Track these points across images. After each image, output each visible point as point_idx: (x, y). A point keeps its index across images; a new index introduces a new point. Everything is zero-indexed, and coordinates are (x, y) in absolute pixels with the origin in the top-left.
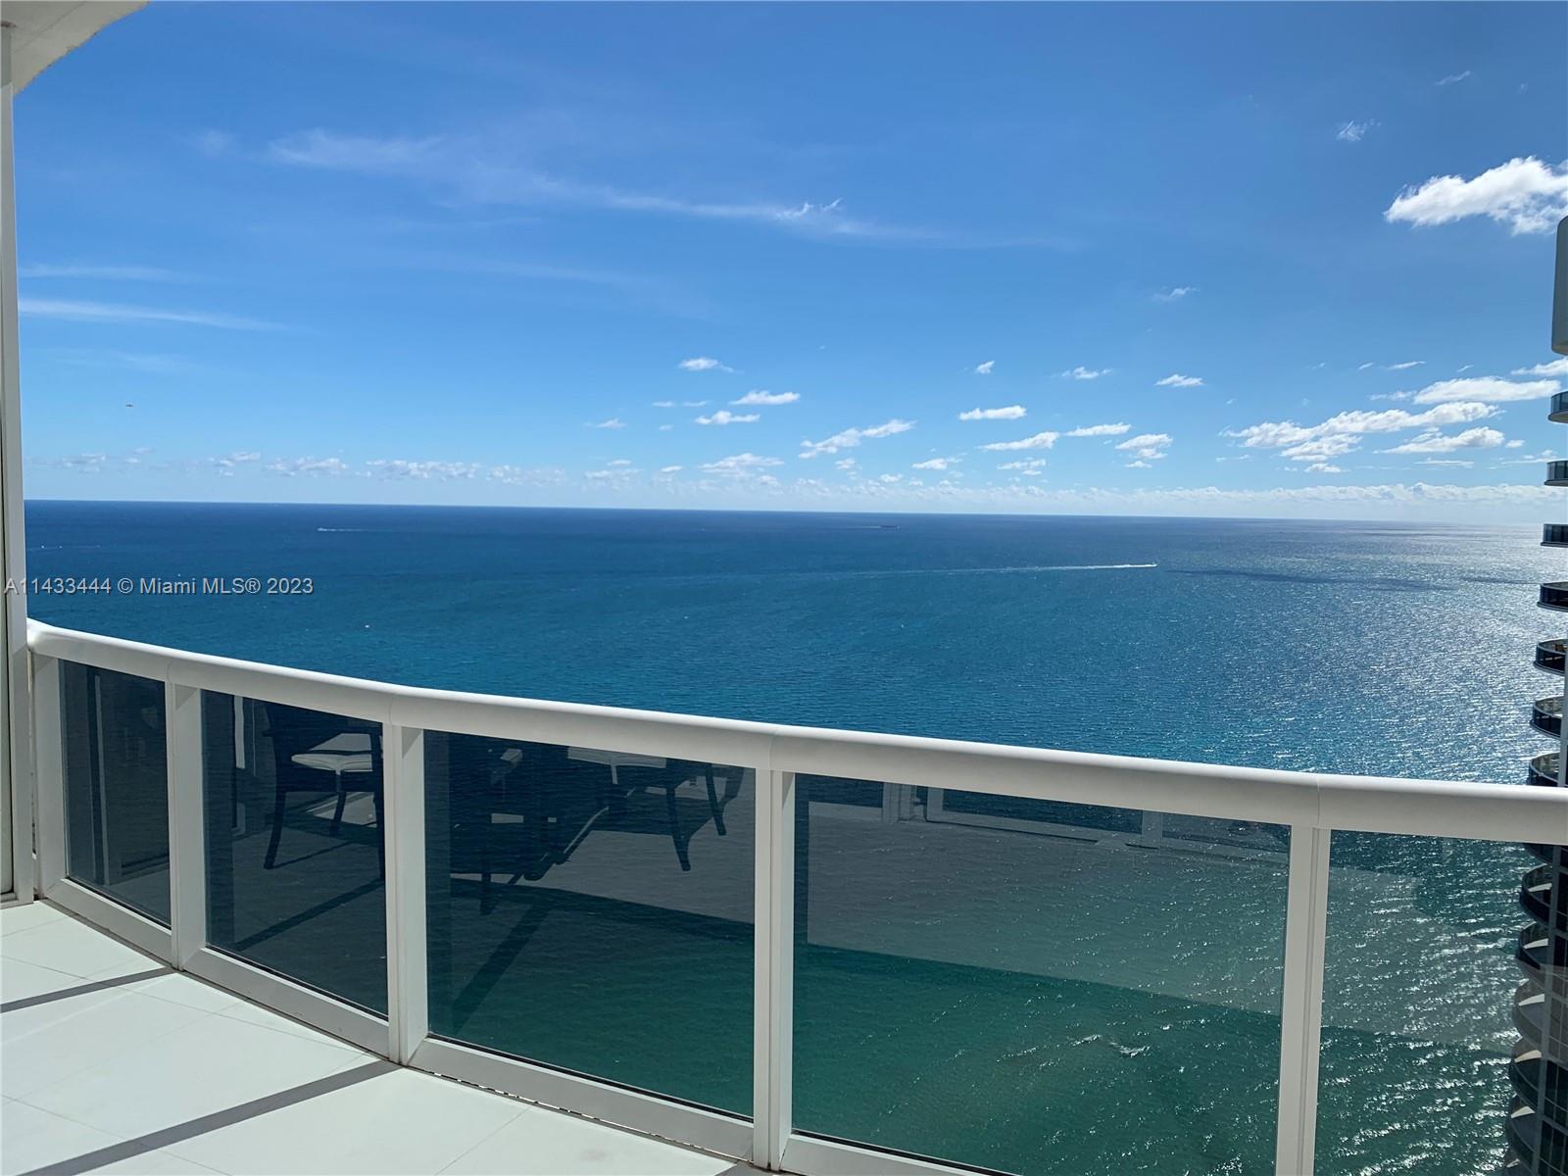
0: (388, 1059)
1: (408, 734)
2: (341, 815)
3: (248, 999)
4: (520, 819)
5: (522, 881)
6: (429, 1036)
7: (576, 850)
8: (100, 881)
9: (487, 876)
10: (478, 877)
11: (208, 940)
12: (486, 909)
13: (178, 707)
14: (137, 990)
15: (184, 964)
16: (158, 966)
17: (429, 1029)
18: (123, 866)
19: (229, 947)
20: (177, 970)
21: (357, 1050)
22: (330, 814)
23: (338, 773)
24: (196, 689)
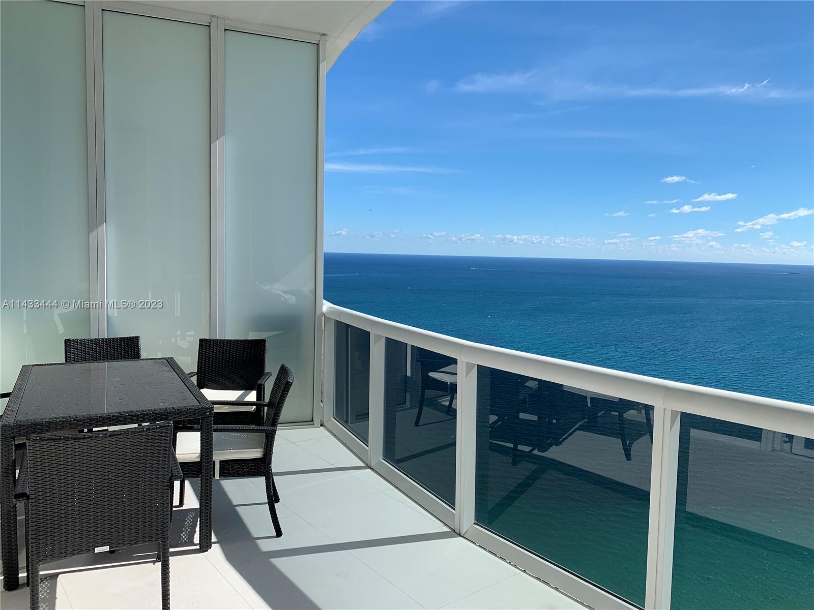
0: (454, 531)
1: (469, 366)
2: (452, 404)
3: (397, 488)
4: (535, 418)
5: (536, 452)
6: (475, 524)
7: (567, 440)
8: (347, 422)
9: (516, 445)
10: (511, 445)
11: (383, 456)
12: (514, 463)
13: (375, 344)
14: (352, 474)
15: (372, 465)
16: (362, 464)
17: (475, 520)
18: (356, 416)
19: (391, 461)
20: (370, 468)
21: (440, 522)
22: (447, 404)
23: (449, 383)
24: (382, 336)
